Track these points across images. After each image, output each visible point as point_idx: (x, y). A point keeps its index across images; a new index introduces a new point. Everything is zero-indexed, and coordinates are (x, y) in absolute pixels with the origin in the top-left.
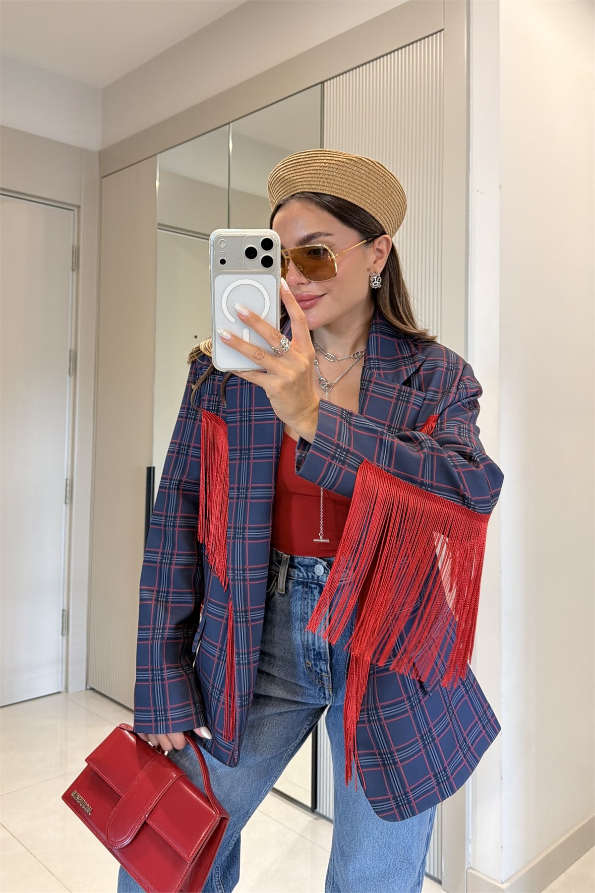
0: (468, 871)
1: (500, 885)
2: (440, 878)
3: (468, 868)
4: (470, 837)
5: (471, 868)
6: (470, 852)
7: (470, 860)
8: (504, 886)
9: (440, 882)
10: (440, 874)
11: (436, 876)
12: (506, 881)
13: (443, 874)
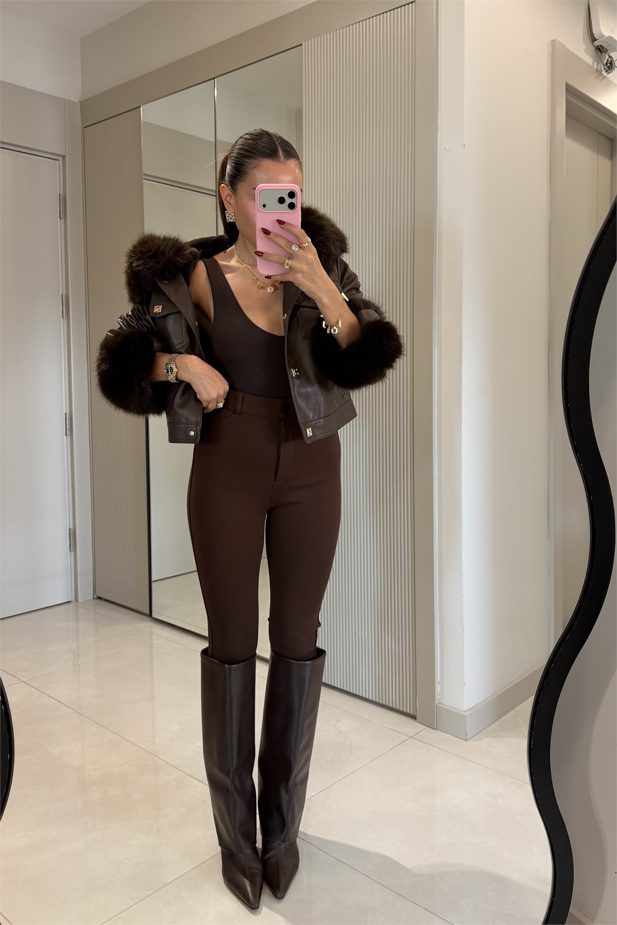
0: (438, 705)
1: (464, 713)
2: (415, 714)
3: (437, 703)
4: (439, 680)
5: (441, 703)
6: (439, 691)
7: (439, 697)
8: (467, 713)
9: (414, 717)
10: (415, 711)
11: (412, 713)
12: (467, 710)
13: (418, 711)
